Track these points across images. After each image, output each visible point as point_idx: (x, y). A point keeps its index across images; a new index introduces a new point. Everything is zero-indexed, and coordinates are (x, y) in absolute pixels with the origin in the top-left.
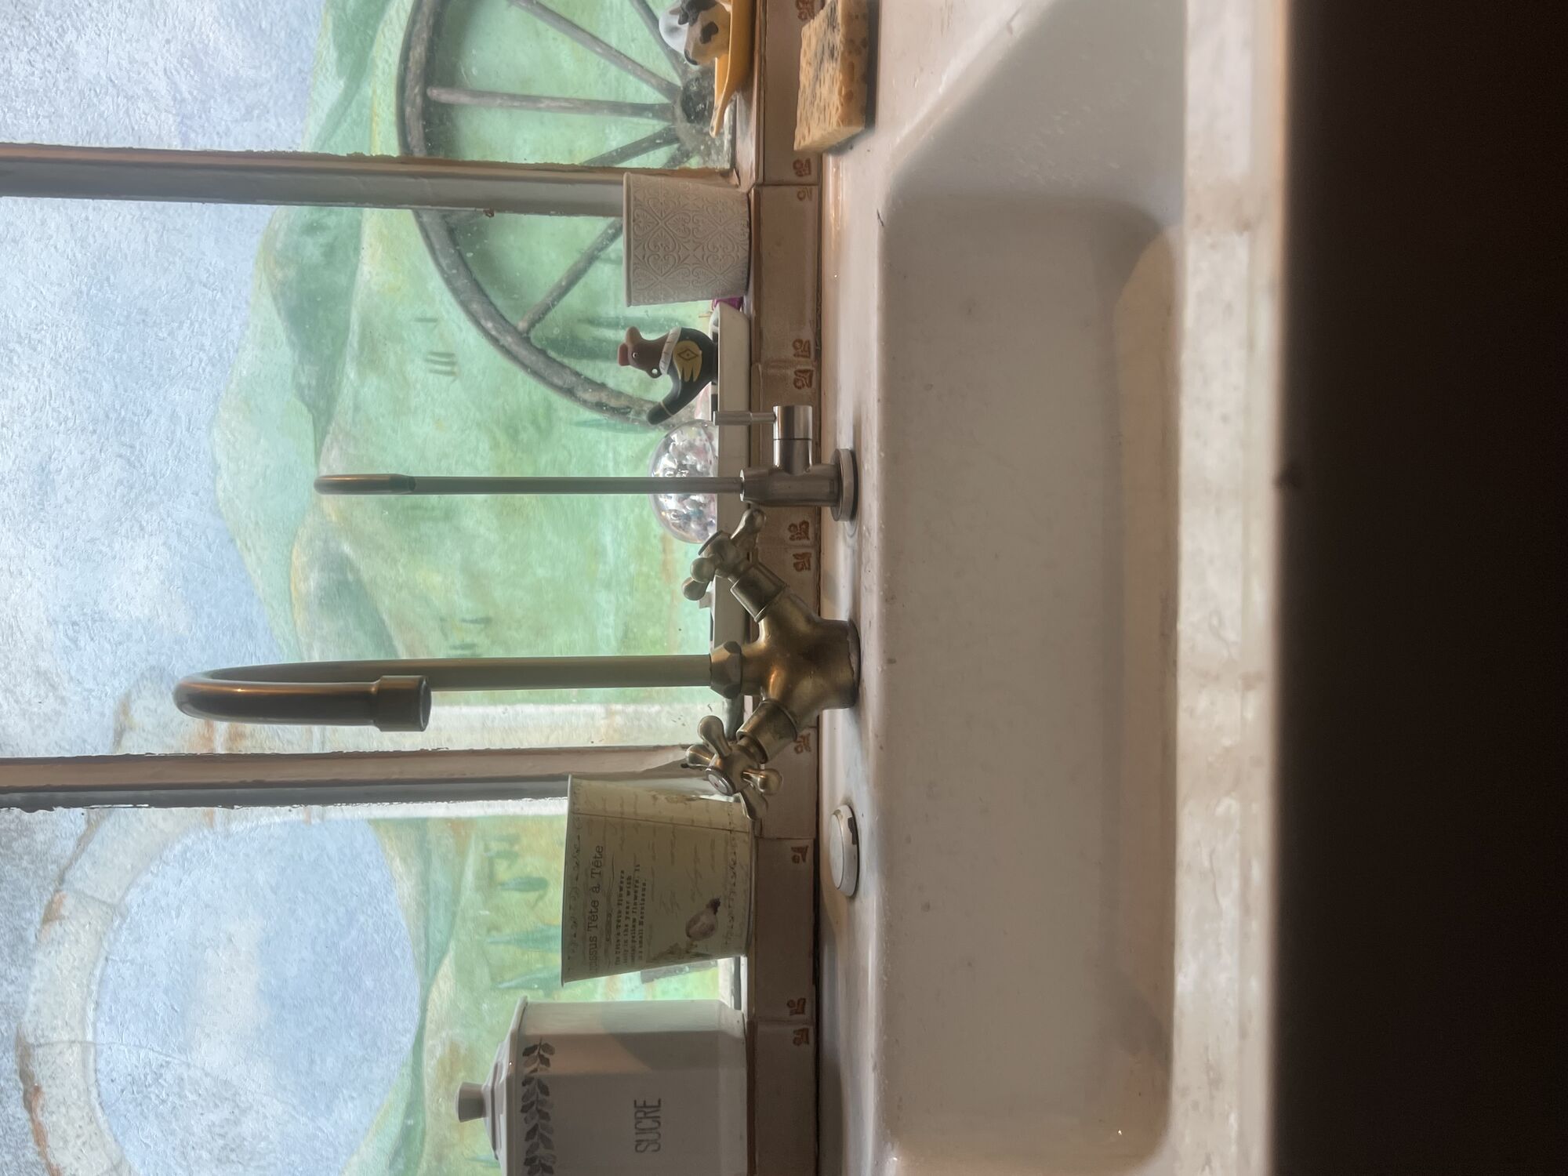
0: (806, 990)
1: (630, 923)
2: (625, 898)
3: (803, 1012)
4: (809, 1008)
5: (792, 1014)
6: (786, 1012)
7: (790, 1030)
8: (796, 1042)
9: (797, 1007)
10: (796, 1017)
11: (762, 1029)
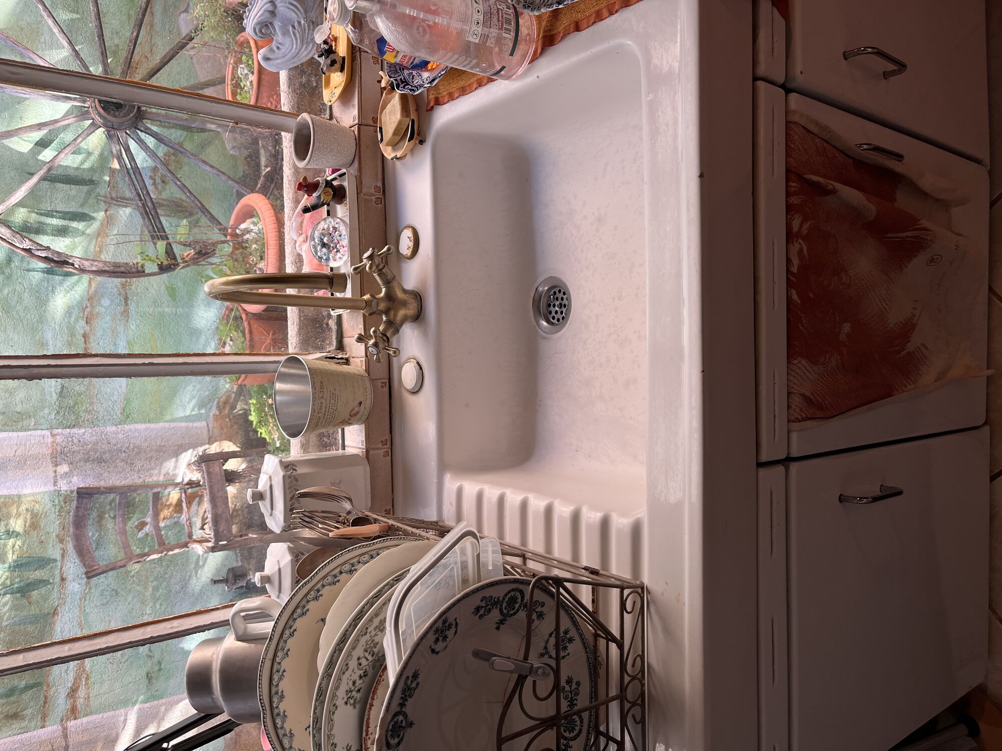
0: (388, 437)
1: (332, 410)
2: (332, 401)
3: (387, 444)
4: (389, 443)
5: (382, 445)
6: (380, 445)
7: (381, 452)
8: (384, 456)
9: (384, 443)
10: (385, 446)
11: (371, 452)
